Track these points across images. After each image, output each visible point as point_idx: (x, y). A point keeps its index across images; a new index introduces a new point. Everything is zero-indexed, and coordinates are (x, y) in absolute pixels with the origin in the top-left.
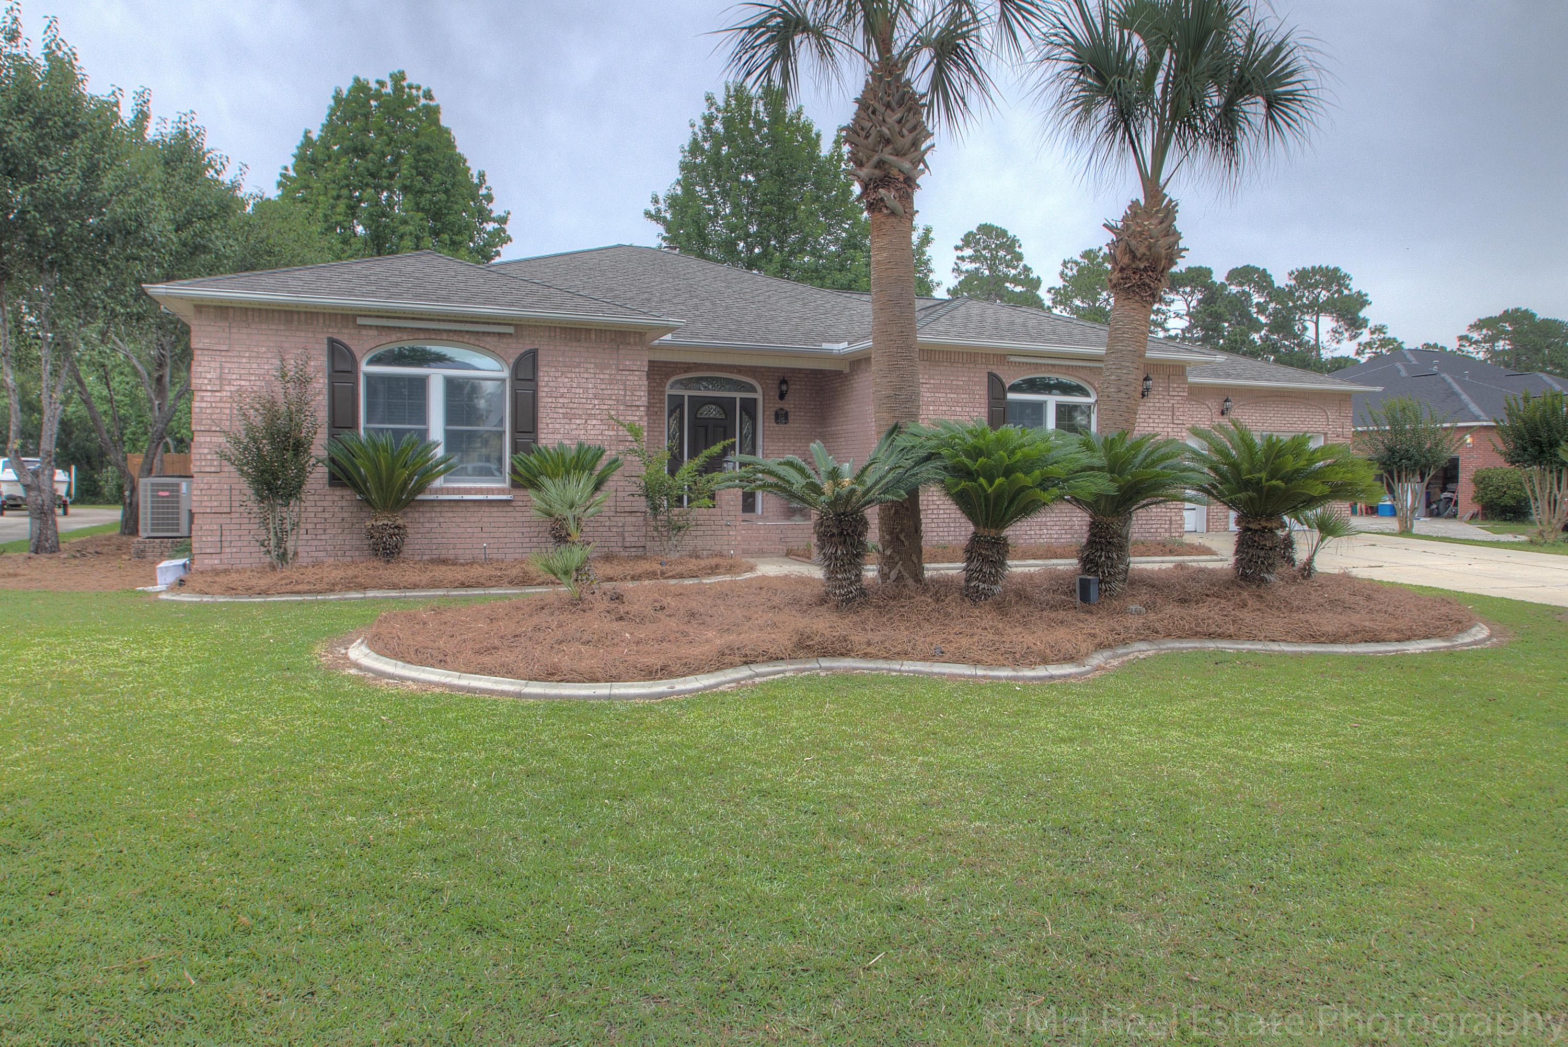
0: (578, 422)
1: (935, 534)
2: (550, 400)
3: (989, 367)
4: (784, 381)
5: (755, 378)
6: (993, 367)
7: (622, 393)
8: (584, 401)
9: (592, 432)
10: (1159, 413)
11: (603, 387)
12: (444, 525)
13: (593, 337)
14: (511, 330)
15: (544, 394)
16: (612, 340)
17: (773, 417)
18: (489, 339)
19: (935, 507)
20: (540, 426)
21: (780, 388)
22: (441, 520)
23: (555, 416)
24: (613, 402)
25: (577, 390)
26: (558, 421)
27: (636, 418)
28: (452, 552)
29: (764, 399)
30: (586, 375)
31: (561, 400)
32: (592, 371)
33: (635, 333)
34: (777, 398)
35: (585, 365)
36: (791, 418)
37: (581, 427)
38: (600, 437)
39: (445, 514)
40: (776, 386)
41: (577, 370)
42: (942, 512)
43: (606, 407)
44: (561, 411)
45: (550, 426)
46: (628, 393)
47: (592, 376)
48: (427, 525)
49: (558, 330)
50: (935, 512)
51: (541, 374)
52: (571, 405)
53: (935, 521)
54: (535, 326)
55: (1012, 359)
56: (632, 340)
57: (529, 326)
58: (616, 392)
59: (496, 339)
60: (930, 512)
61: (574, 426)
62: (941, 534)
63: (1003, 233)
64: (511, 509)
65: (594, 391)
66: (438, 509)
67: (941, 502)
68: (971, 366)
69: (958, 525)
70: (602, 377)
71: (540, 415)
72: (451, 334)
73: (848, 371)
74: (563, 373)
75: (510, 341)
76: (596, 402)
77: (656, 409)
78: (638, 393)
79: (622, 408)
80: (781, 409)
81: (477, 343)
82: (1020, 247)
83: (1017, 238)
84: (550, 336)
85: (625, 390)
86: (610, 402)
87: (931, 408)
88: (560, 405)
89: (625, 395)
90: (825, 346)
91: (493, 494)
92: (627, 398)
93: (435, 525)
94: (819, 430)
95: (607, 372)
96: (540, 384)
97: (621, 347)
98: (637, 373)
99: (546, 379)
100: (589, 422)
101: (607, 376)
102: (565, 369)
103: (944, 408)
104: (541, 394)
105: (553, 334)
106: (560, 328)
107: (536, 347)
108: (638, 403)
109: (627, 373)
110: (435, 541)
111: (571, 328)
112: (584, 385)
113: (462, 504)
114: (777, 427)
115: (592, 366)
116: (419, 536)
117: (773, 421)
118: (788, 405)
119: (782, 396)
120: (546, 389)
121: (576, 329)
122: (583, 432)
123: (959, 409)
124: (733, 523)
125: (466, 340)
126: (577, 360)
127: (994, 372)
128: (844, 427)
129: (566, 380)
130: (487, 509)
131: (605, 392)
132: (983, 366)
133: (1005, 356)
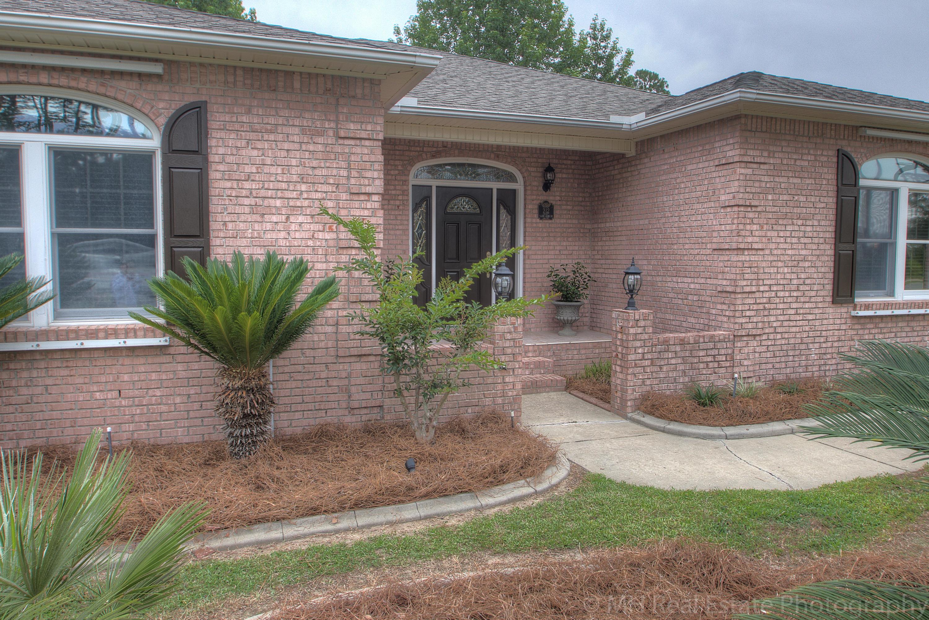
0: (274, 218)
1: (770, 366)
2: (228, 184)
4: (549, 169)
5: (515, 165)
6: (844, 143)
7: (344, 173)
8: (284, 186)
9: (298, 235)
11: (315, 163)
12: (54, 390)
13: (297, 85)
14: (158, 69)
15: (218, 175)
16: (327, 90)
17: (536, 211)
18: (122, 84)
19: (772, 330)
20: (213, 226)
21: (544, 176)
22: (49, 381)
23: (238, 209)
24: (330, 188)
25: (273, 170)
26: (243, 218)
27: (366, 213)
28: (70, 431)
29: (525, 190)
30: (286, 146)
31: (247, 185)
32: (296, 138)
33: (364, 80)
34: (541, 188)
35: (286, 130)
36: (556, 212)
37: (280, 227)
38: (310, 243)
39: (56, 372)
40: (540, 175)
41: (272, 137)
42: (779, 336)
43: (319, 195)
44: (247, 201)
45: (230, 226)
46: (354, 173)
47: (297, 146)
48: (24, 391)
49: (239, 72)
50: (771, 337)
51: (212, 142)
52: (263, 193)
53: (771, 348)
54: (201, 65)
55: (870, 132)
56: (359, 91)
57: (192, 64)
58: (335, 172)
59: (134, 84)
60: (764, 337)
61: (269, 226)
62: (777, 366)
63: (655, 76)
64: (167, 359)
65: (299, 170)
66: (43, 364)
67: (779, 324)
68: (818, 140)
69: (797, 352)
70: (311, 147)
71: (212, 208)
72: (55, 75)
73: (634, 153)
74: (248, 141)
75: (160, 87)
76: (304, 187)
77: (398, 203)
78: (369, 174)
79: (344, 196)
80: (546, 202)
81: (102, 90)
82: (667, 87)
83: (665, 80)
84: (226, 82)
85: (349, 168)
86: (325, 188)
87: (770, 197)
88: (244, 193)
89: (348, 178)
90: (614, 119)
91: (136, 337)
92: (353, 181)
93: (39, 390)
94: (588, 226)
95: (320, 140)
96: (212, 158)
97: (342, 101)
98: (367, 143)
99: (221, 151)
100: (292, 219)
101: (320, 148)
102: (252, 135)
103: (785, 197)
104: (213, 175)
105: (231, 79)
106: (244, 68)
107: (204, 99)
108: (369, 189)
109: (352, 142)
110: (39, 416)
111: (261, 70)
112: (284, 162)
113: (84, 355)
114: (541, 224)
115: (297, 130)
116: (11, 409)
117: (536, 216)
118: (553, 196)
119: (547, 186)
120: (221, 167)
121: (269, 71)
122: (283, 235)
123: (802, 199)
124: (510, 365)
125: (82, 85)
126: (272, 120)
127: (845, 149)
128: (626, 223)
129: (255, 153)
130: (127, 361)
131: (318, 172)
132: (832, 142)
133: (857, 128)
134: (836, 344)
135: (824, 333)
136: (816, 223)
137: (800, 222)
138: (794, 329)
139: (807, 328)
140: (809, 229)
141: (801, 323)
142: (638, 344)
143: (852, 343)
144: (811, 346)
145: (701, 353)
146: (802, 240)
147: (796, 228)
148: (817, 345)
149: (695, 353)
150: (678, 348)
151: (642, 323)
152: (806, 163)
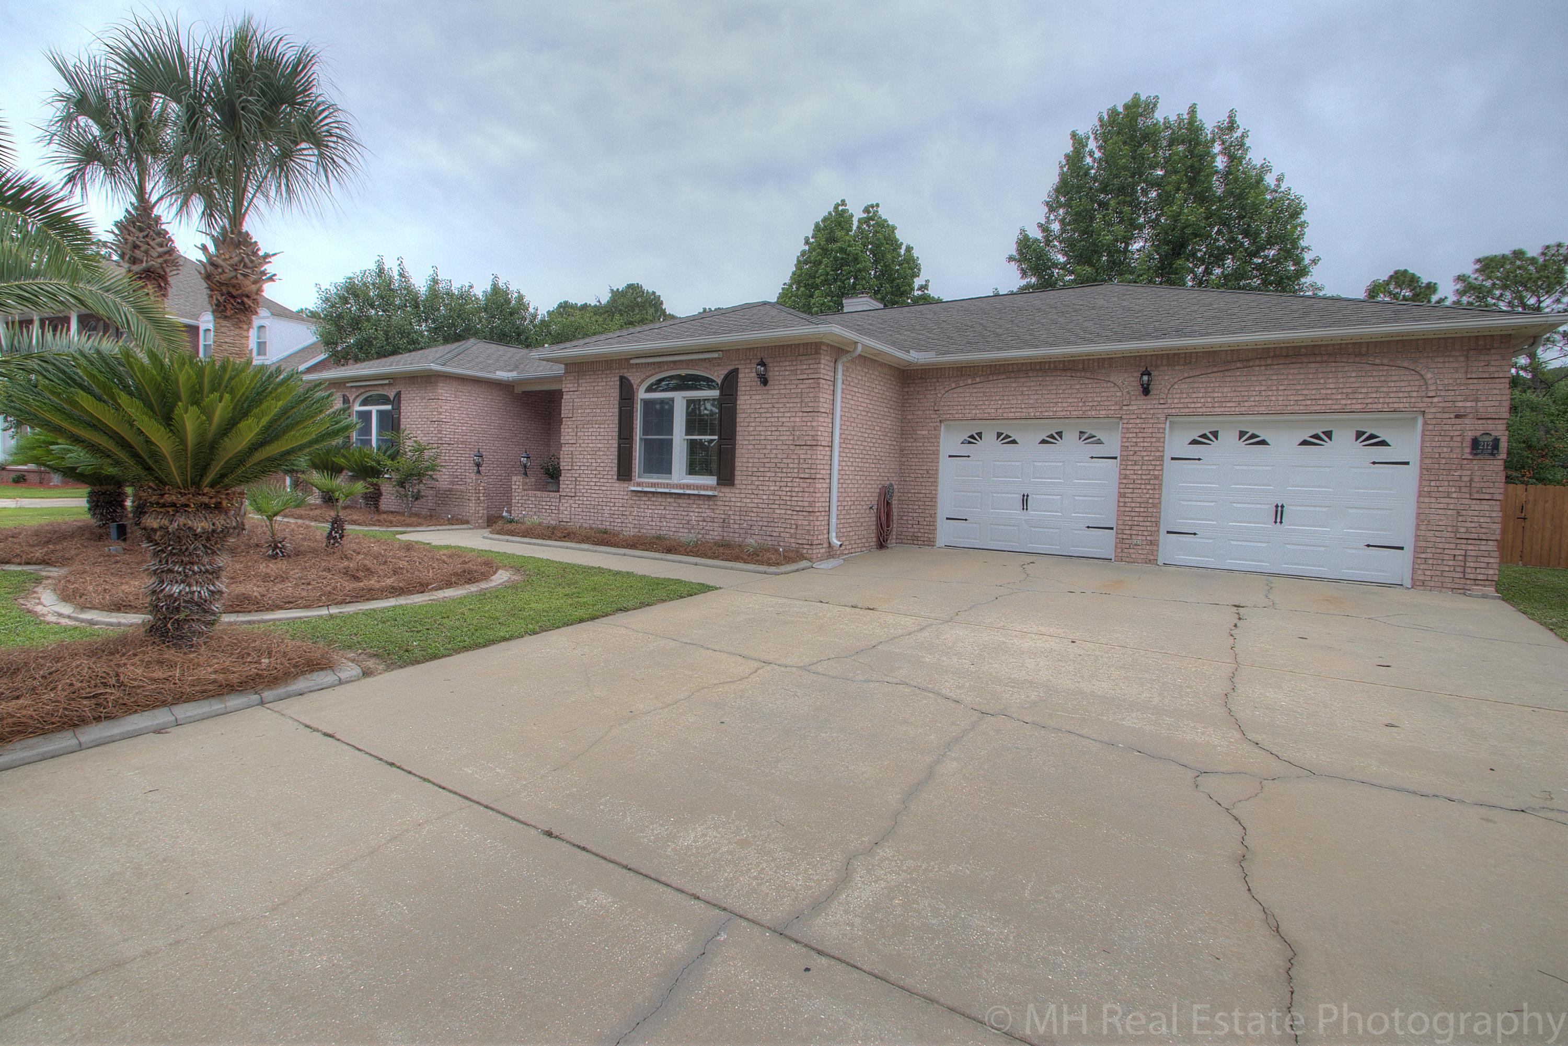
1: (580, 517)
2: (404, 420)
3: (622, 371)
6: (625, 370)
8: (416, 419)
10: (785, 400)
11: (423, 410)
15: (402, 417)
16: (426, 381)
19: (581, 494)
25: (414, 413)
30: (416, 404)
31: (408, 420)
32: (419, 401)
35: (416, 398)
41: (414, 401)
42: (585, 499)
43: (423, 423)
44: (408, 426)
47: (419, 404)
50: (581, 498)
51: (401, 405)
52: (411, 423)
53: (581, 506)
55: (634, 361)
57: (397, 378)
58: (427, 413)
59: (388, 387)
60: (577, 498)
62: (584, 518)
67: (585, 491)
68: (606, 372)
69: (596, 511)
70: (422, 404)
71: (401, 429)
72: (375, 387)
74: (409, 404)
75: (392, 387)
79: (429, 422)
81: (384, 390)
84: (405, 383)
86: (425, 420)
87: (579, 411)
88: (408, 423)
95: (424, 401)
96: (401, 411)
97: (428, 385)
98: (435, 400)
99: (403, 408)
100: (417, 432)
102: (410, 401)
103: (588, 411)
105: (406, 381)
107: (399, 390)
111: (411, 377)
112: (416, 410)
115: (419, 398)
120: (403, 414)
123: (598, 411)
125: (380, 389)
126: (414, 395)
127: (625, 375)
129: (410, 408)
131: (423, 414)
132: (617, 371)
133: (628, 360)
134: (621, 509)
135: (612, 500)
136: (606, 426)
137: (597, 426)
138: (594, 495)
139: (602, 496)
140: (602, 430)
141: (598, 492)
142: (516, 494)
143: (632, 509)
144: (604, 508)
145: (544, 503)
146: (598, 438)
147: (595, 430)
148: (608, 508)
149: (541, 503)
150: (533, 499)
151: (517, 483)
152: (601, 388)
